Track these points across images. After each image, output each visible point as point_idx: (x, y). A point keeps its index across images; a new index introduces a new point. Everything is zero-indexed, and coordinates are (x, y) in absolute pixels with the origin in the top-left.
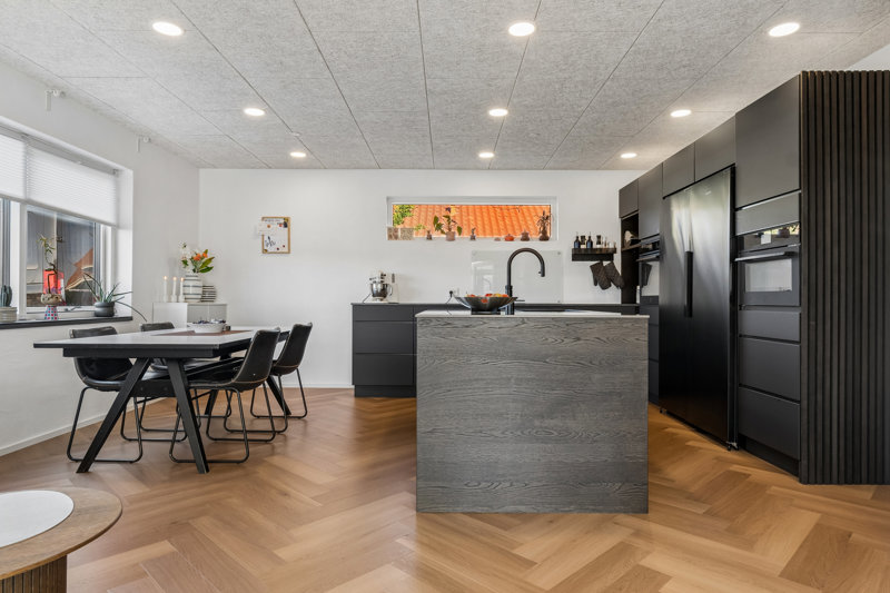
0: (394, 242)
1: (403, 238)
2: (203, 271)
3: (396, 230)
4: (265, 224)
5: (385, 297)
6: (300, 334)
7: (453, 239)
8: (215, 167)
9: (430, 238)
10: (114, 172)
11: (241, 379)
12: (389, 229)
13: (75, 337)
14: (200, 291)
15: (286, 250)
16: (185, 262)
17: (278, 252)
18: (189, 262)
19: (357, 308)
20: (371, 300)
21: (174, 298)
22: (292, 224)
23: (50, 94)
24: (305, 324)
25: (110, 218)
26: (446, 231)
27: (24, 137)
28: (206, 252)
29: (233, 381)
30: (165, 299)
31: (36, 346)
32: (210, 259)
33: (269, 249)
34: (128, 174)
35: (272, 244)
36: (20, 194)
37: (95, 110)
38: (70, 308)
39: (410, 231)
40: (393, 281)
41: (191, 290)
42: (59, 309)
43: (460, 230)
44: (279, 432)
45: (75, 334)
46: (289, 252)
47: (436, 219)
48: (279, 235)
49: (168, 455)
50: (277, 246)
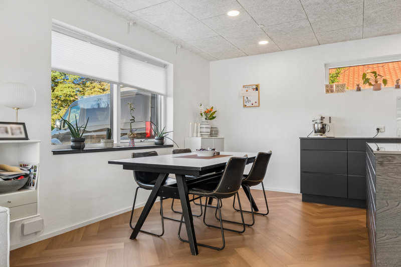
0: (330, 94)
1: (338, 91)
2: (211, 119)
3: (332, 87)
4: (245, 89)
5: (324, 133)
6: (263, 159)
7: (379, 89)
8: (217, 59)
9: (359, 89)
10: (165, 66)
11: (220, 191)
12: (327, 86)
13: (134, 157)
14: (209, 130)
15: (257, 104)
16: (201, 114)
17: (252, 106)
18: (203, 114)
19: (303, 141)
20: (313, 135)
21: (195, 135)
22: (260, 88)
23: (129, 24)
24: (267, 152)
25: (163, 92)
26: (373, 83)
27: (119, 49)
28: (212, 108)
29: (214, 192)
30: (190, 135)
31: (110, 162)
32: (215, 112)
33: (248, 104)
34: (171, 66)
35: (249, 101)
36: (116, 80)
37: (152, 32)
38: (143, 140)
39: (343, 86)
40: (330, 122)
41: (204, 130)
42: (136, 140)
43: (385, 82)
44: (249, 226)
45: (134, 156)
46: (259, 106)
47: (364, 75)
48: (253, 96)
49: (177, 236)
50: (251, 103)
